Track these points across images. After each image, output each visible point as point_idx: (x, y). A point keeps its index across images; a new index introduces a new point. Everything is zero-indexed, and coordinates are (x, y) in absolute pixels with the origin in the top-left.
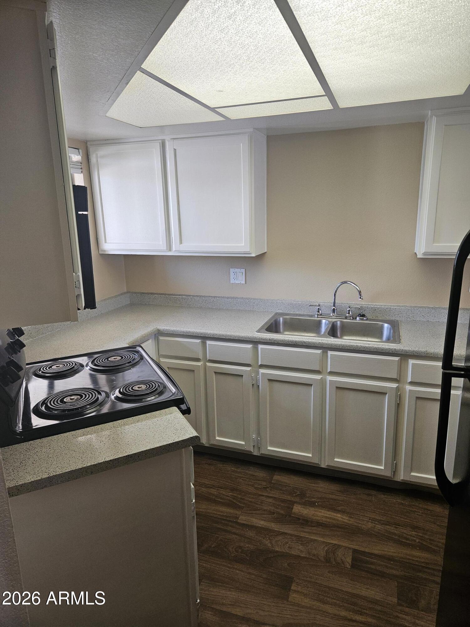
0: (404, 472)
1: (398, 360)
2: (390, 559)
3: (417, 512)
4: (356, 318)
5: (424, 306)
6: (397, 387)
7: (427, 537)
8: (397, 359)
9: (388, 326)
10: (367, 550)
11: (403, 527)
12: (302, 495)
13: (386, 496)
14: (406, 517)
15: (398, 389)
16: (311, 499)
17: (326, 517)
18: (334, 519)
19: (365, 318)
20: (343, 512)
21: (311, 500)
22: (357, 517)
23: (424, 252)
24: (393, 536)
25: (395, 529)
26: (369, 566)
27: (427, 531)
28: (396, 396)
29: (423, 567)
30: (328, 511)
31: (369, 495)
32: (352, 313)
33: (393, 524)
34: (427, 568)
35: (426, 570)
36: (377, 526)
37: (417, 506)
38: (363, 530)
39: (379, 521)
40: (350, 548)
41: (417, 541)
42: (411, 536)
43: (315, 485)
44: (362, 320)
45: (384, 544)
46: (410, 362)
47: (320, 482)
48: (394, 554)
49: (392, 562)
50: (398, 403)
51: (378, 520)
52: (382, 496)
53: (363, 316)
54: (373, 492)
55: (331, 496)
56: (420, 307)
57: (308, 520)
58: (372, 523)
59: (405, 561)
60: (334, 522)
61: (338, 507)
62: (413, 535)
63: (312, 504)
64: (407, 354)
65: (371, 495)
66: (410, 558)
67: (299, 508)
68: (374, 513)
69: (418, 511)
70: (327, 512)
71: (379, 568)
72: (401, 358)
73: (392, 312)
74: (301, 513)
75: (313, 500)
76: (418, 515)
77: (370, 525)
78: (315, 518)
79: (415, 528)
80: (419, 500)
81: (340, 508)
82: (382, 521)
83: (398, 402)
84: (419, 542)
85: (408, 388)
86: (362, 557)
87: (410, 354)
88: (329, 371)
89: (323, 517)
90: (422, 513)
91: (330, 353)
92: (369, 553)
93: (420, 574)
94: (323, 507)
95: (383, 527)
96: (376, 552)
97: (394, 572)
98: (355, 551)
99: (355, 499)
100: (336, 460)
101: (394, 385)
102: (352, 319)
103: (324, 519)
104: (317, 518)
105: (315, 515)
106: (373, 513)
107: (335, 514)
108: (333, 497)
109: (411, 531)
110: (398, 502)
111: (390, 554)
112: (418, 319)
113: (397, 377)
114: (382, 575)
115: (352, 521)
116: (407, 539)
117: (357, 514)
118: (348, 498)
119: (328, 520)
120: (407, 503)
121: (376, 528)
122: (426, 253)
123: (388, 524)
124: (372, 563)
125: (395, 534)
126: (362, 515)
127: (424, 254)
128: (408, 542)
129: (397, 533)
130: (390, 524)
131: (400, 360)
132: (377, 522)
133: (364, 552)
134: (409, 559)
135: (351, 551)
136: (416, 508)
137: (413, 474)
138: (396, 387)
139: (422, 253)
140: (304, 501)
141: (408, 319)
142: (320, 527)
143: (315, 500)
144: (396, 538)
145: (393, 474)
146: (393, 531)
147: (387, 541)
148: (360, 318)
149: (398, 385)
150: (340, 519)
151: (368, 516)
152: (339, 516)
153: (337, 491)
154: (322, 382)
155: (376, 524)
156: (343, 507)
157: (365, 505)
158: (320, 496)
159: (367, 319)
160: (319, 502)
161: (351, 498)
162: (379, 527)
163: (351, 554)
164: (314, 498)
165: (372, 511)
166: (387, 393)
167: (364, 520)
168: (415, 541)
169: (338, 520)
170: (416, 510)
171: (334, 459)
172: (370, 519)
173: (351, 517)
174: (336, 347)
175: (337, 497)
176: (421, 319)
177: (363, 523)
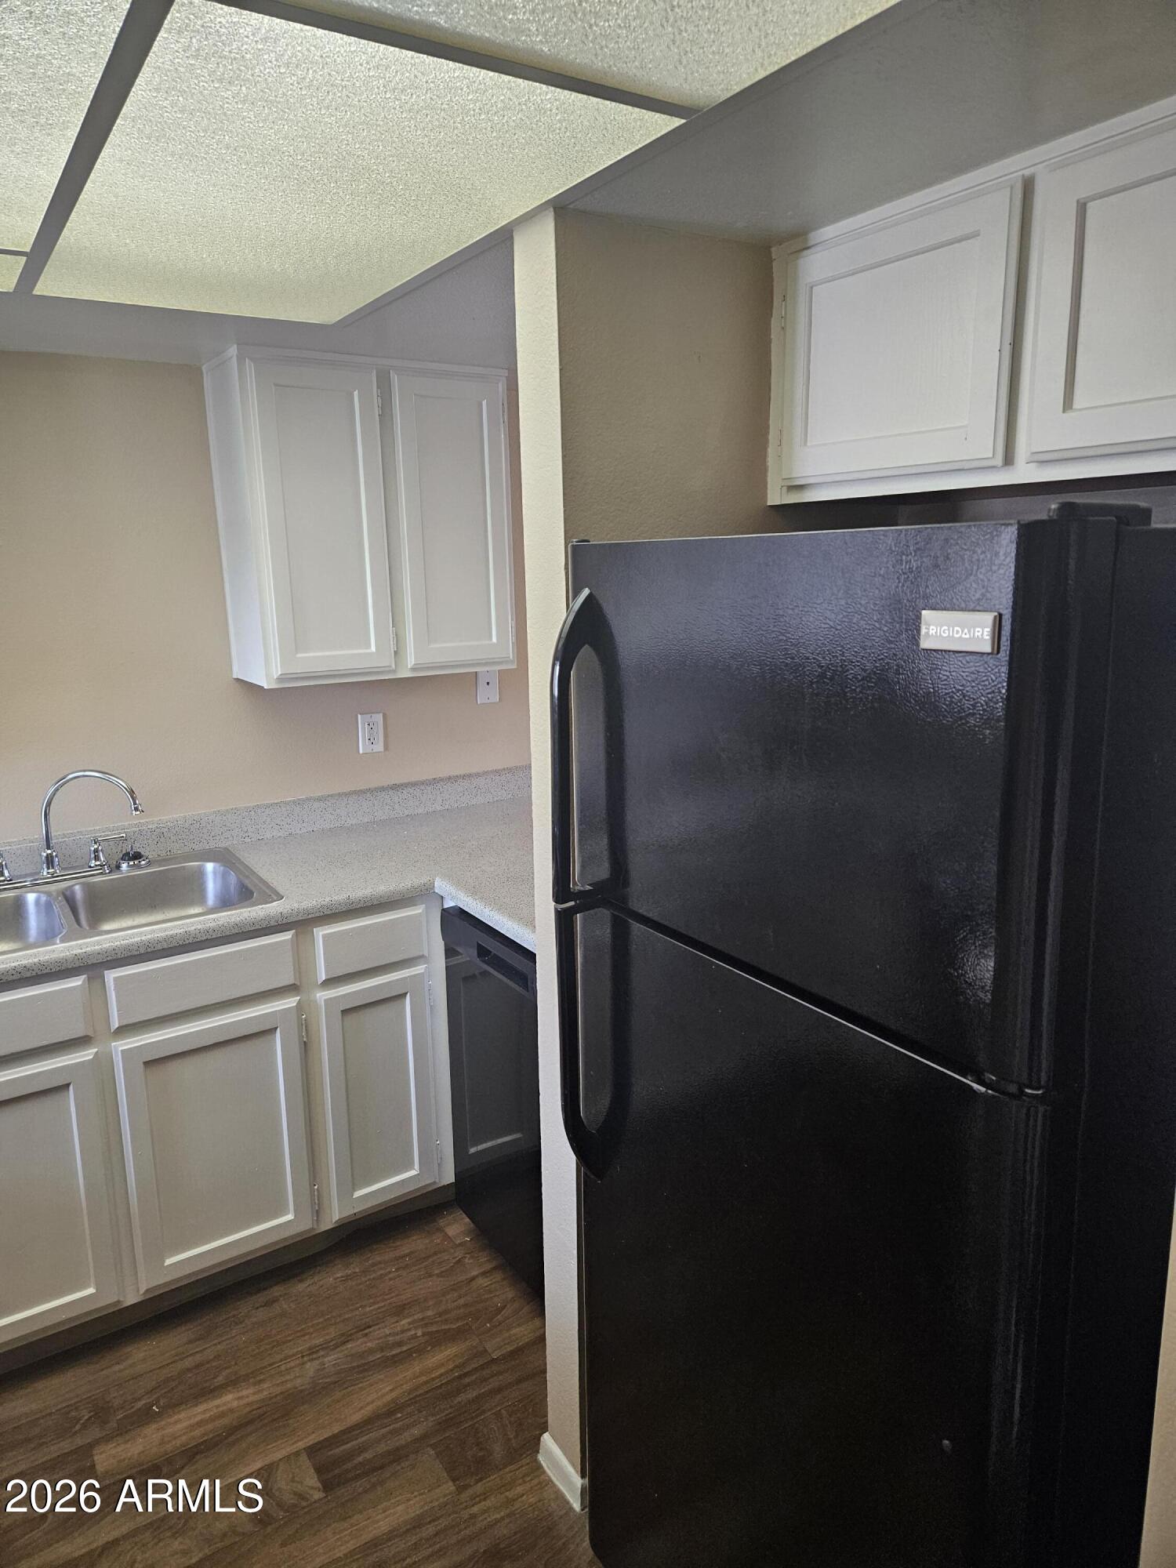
0: (338, 1200)
1: (291, 939)
2: (390, 1412)
3: (386, 1275)
4: (118, 867)
5: (276, 802)
6: (296, 1006)
7: (430, 1313)
8: (288, 936)
9: (214, 868)
10: (336, 1429)
11: (377, 1324)
12: (101, 1412)
13: (309, 1282)
14: (371, 1301)
15: (299, 1007)
16: (133, 1407)
17: (199, 1424)
18: (222, 1415)
19: (143, 863)
20: (233, 1383)
21: (133, 1410)
22: (273, 1372)
23: (281, 675)
24: (371, 1358)
25: (365, 1339)
26: (360, 1459)
27: (425, 1300)
28: (300, 1025)
29: (460, 1377)
30: (196, 1405)
31: (269, 1304)
32: (104, 856)
33: (356, 1332)
34: (466, 1375)
35: (467, 1380)
36: (326, 1360)
37: (380, 1263)
38: (301, 1391)
39: (326, 1347)
40: (297, 1454)
41: (419, 1333)
42: (403, 1332)
43: (121, 1367)
44: (139, 867)
45: (362, 1389)
46: (318, 935)
47: (129, 1349)
48: (394, 1395)
49: (400, 1415)
50: (305, 1042)
51: (320, 1347)
52: (301, 1287)
53: (137, 856)
54: (277, 1291)
55: (180, 1366)
56: (268, 806)
57: (156, 1464)
58: (312, 1360)
59: (421, 1391)
60: (225, 1421)
61: (216, 1380)
62: (405, 1328)
63: (145, 1416)
64: (310, 916)
65: (275, 1300)
66: (424, 1378)
67: (113, 1452)
68: (304, 1336)
69: (387, 1270)
70: (196, 1409)
71: (382, 1448)
72: (296, 932)
73: (205, 831)
74: (124, 1460)
75: (140, 1404)
76: (390, 1279)
77: (311, 1368)
78: (169, 1447)
79: (400, 1310)
80: (375, 1247)
81: (220, 1379)
82: (329, 1342)
83: (305, 1039)
84: (424, 1335)
85: (322, 996)
86: (337, 1451)
87: (317, 915)
88: (117, 1026)
89: (192, 1427)
90: (397, 1270)
91: (111, 976)
92: (343, 1432)
93: (462, 1398)
94: (174, 1405)
95: (339, 1354)
96: (356, 1418)
97: (416, 1432)
98: (312, 1451)
99: (243, 1334)
100: (168, 1262)
101: (290, 1002)
102: (107, 871)
103: (197, 1432)
104: (178, 1442)
105: (166, 1439)
106: (303, 1339)
107: (217, 1402)
108: (188, 1363)
109: (397, 1322)
110: (338, 1278)
111: (388, 1398)
112: (268, 835)
113: (295, 979)
114: (397, 1456)
115: (268, 1389)
116: (400, 1344)
117: (270, 1365)
118: (224, 1343)
119: (210, 1426)
120: (357, 1270)
121: (326, 1366)
122: (283, 677)
123: (346, 1338)
124: (362, 1449)
125: (371, 1351)
126: (281, 1361)
127: (280, 679)
128: (405, 1348)
129: (374, 1346)
130: (350, 1338)
131: (295, 938)
132: (322, 1353)
133: (334, 1436)
134: (426, 1383)
135: (304, 1457)
136: (381, 1269)
137: (358, 1194)
138: (295, 1004)
139: (275, 677)
140: (115, 1425)
141: (247, 840)
142: (198, 1457)
143: (144, 1402)
144: (378, 1356)
145: (315, 1218)
146: (363, 1348)
147: (364, 1378)
148: (131, 863)
149: (299, 998)
150: (235, 1404)
151: (295, 1350)
152: (229, 1399)
153: (190, 1342)
154: (103, 1065)
155: (323, 1356)
156: (228, 1371)
157: (274, 1332)
158: (154, 1383)
159: (149, 864)
160: (158, 1399)
161: (233, 1337)
162: (331, 1359)
163: (308, 1463)
164: (139, 1399)
165: (298, 1334)
166: (276, 1028)
167: (291, 1368)
168: (415, 1337)
169: (232, 1411)
170: (382, 1272)
171: (164, 1262)
172: (303, 1357)
173: (260, 1381)
174: (129, 954)
175: (198, 1358)
176: (274, 834)
177: (292, 1376)
